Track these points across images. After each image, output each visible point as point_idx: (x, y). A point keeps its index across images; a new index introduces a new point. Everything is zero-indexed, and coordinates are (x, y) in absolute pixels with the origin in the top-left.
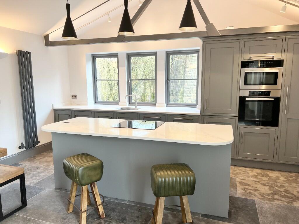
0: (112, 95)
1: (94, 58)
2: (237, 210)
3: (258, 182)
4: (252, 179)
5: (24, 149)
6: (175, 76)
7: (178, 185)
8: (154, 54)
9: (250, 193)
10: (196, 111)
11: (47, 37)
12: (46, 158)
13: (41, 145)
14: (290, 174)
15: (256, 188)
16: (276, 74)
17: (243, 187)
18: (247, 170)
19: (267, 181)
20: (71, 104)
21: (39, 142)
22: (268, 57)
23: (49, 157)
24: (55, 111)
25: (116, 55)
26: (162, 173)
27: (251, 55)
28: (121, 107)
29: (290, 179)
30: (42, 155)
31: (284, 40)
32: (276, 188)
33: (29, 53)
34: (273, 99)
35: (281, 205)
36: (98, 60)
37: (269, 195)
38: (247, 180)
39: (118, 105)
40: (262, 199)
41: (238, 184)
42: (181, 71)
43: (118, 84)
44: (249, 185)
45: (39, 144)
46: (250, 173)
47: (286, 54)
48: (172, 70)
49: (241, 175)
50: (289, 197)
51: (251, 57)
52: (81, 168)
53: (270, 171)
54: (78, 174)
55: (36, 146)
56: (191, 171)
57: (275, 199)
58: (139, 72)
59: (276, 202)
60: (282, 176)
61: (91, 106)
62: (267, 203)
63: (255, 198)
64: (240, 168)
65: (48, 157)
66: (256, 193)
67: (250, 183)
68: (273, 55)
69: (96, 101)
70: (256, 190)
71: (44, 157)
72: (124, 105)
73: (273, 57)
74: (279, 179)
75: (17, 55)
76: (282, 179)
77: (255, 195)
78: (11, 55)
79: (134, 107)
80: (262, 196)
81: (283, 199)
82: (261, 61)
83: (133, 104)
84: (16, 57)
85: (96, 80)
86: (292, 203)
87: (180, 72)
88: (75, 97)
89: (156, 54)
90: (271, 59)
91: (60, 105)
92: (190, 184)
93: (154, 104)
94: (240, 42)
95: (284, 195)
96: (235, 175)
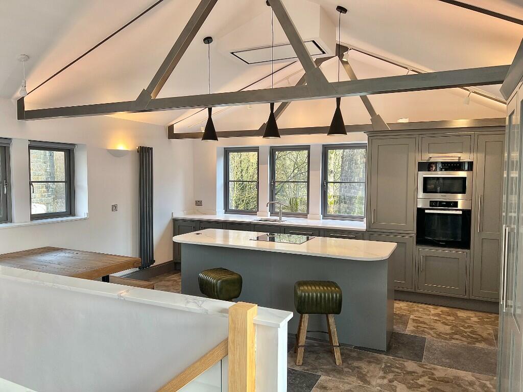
0: (243, 201)
1: (227, 152)
2: (399, 346)
3: (439, 321)
4: (432, 317)
5: (137, 269)
6: (350, 170)
7: (323, 301)
8: (307, 148)
9: (423, 331)
10: (362, 226)
11: (171, 128)
12: (163, 282)
13: (156, 266)
14: (489, 315)
15: (432, 327)
16: (464, 179)
17: (416, 325)
18: (430, 308)
19: (452, 320)
20: (195, 213)
21: (154, 261)
22: (453, 157)
23: (167, 281)
24: (175, 221)
25: (256, 149)
26: (306, 288)
27: (431, 155)
28: (259, 218)
29: (486, 320)
30: (158, 278)
31: (472, 137)
32: (461, 328)
33: (151, 149)
34: (460, 212)
35: (458, 344)
36: (231, 155)
37: (447, 334)
38: (425, 318)
39: (256, 215)
40: (436, 338)
41: (410, 321)
42: (359, 162)
43: (258, 188)
44: (425, 323)
45: (155, 264)
46: (432, 311)
47: (475, 155)
48: (344, 159)
49: (419, 312)
50: (474, 338)
51: (431, 157)
52: (219, 281)
53: (462, 311)
54: (217, 287)
55: (152, 266)
56: (339, 288)
57: (454, 339)
58: (288, 162)
59: (453, 341)
60: (476, 316)
61: (221, 216)
62: (440, 342)
63: (427, 337)
64: (420, 305)
65: (165, 281)
66: (431, 332)
67: (427, 322)
68: (459, 155)
69: (227, 210)
70: (432, 329)
71: (161, 281)
72: (264, 215)
73: (460, 158)
74: (470, 320)
75: (138, 152)
76: (475, 319)
77: (429, 334)
78: (132, 151)
79: (278, 218)
80: (438, 335)
81: (464, 339)
82: (442, 163)
83: (276, 214)
84: (137, 155)
85: (227, 181)
86: (474, 344)
87: (356, 164)
88: (199, 203)
89: (309, 148)
90: (457, 161)
91: (180, 214)
92: (336, 300)
93: (305, 216)
94: (415, 138)
95: (469, 335)
96: (410, 312)
